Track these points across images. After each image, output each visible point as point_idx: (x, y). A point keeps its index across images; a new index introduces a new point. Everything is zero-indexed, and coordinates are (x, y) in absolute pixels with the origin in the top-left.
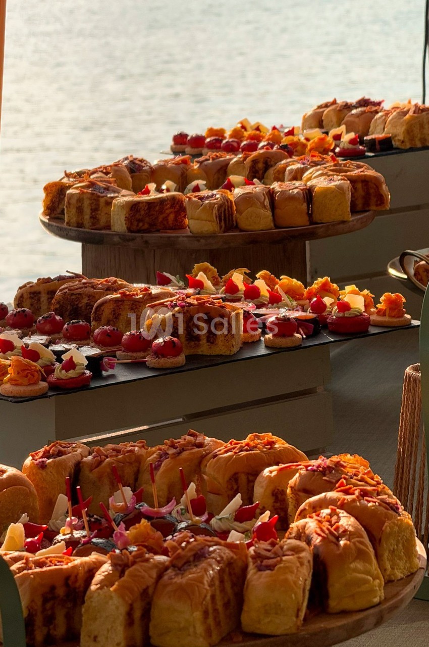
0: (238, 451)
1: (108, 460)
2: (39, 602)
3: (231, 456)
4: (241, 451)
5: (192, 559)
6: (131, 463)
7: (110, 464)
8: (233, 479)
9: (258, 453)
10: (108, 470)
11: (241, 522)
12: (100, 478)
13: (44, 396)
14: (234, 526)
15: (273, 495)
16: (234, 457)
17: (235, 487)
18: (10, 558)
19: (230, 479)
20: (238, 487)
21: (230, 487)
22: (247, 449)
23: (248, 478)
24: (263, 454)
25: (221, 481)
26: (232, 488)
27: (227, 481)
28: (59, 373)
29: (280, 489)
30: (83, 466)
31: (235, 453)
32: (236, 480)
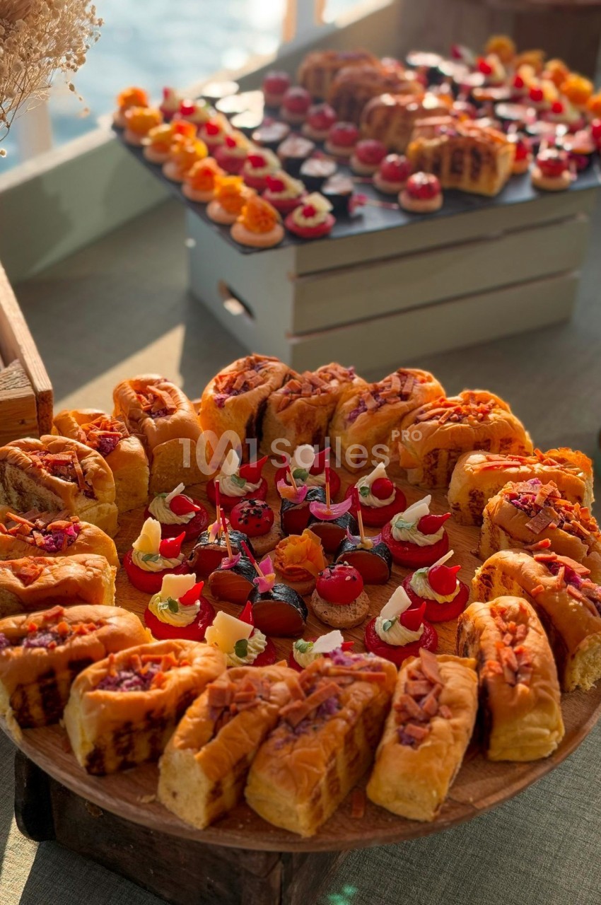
0: (443, 422)
1: (299, 400)
2: (109, 738)
3: (435, 428)
4: (449, 420)
5: (312, 715)
6: (325, 405)
7: (300, 407)
8: (432, 455)
9: (466, 428)
10: (297, 415)
11: (425, 533)
12: (286, 422)
13: (276, 246)
14: (414, 539)
15: (470, 494)
16: (438, 429)
17: (434, 462)
18: (100, 638)
19: (429, 454)
20: (437, 462)
21: (427, 461)
22: (456, 418)
23: (449, 455)
24: (472, 430)
25: (418, 453)
26: (430, 462)
27: (425, 456)
28: (297, 217)
29: (480, 490)
30: (270, 404)
31: (441, 423)
32: (436, 456)
